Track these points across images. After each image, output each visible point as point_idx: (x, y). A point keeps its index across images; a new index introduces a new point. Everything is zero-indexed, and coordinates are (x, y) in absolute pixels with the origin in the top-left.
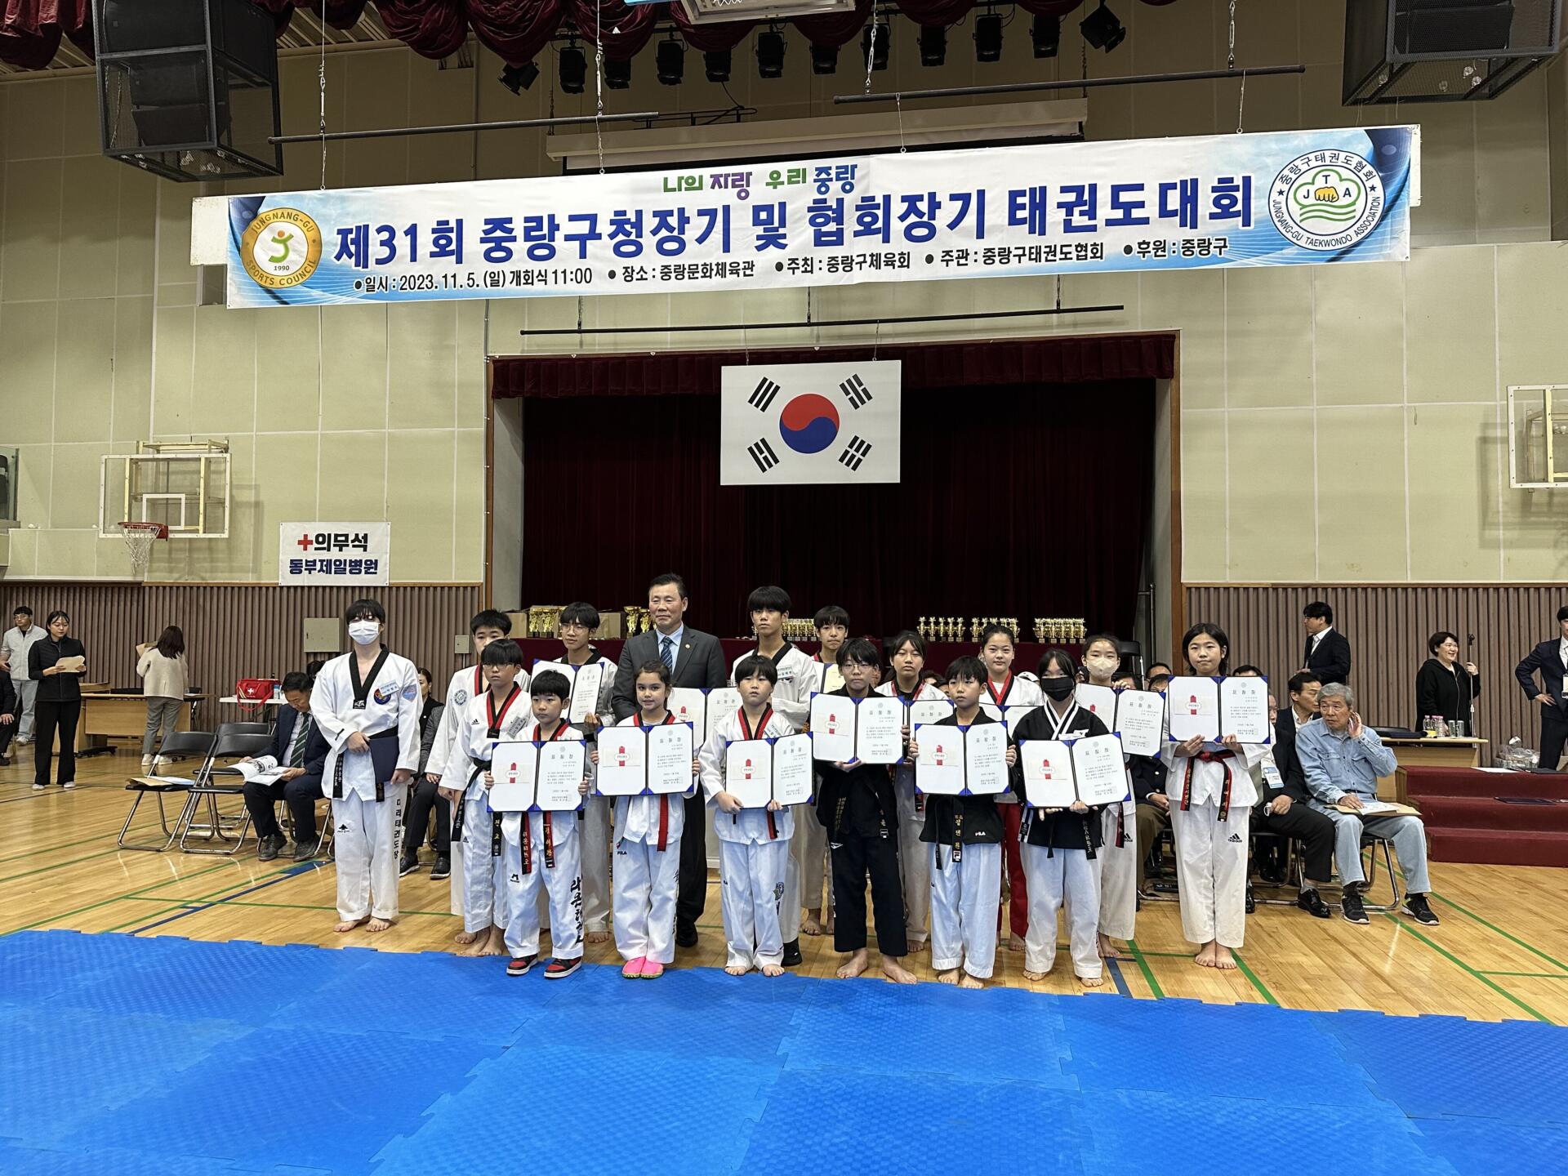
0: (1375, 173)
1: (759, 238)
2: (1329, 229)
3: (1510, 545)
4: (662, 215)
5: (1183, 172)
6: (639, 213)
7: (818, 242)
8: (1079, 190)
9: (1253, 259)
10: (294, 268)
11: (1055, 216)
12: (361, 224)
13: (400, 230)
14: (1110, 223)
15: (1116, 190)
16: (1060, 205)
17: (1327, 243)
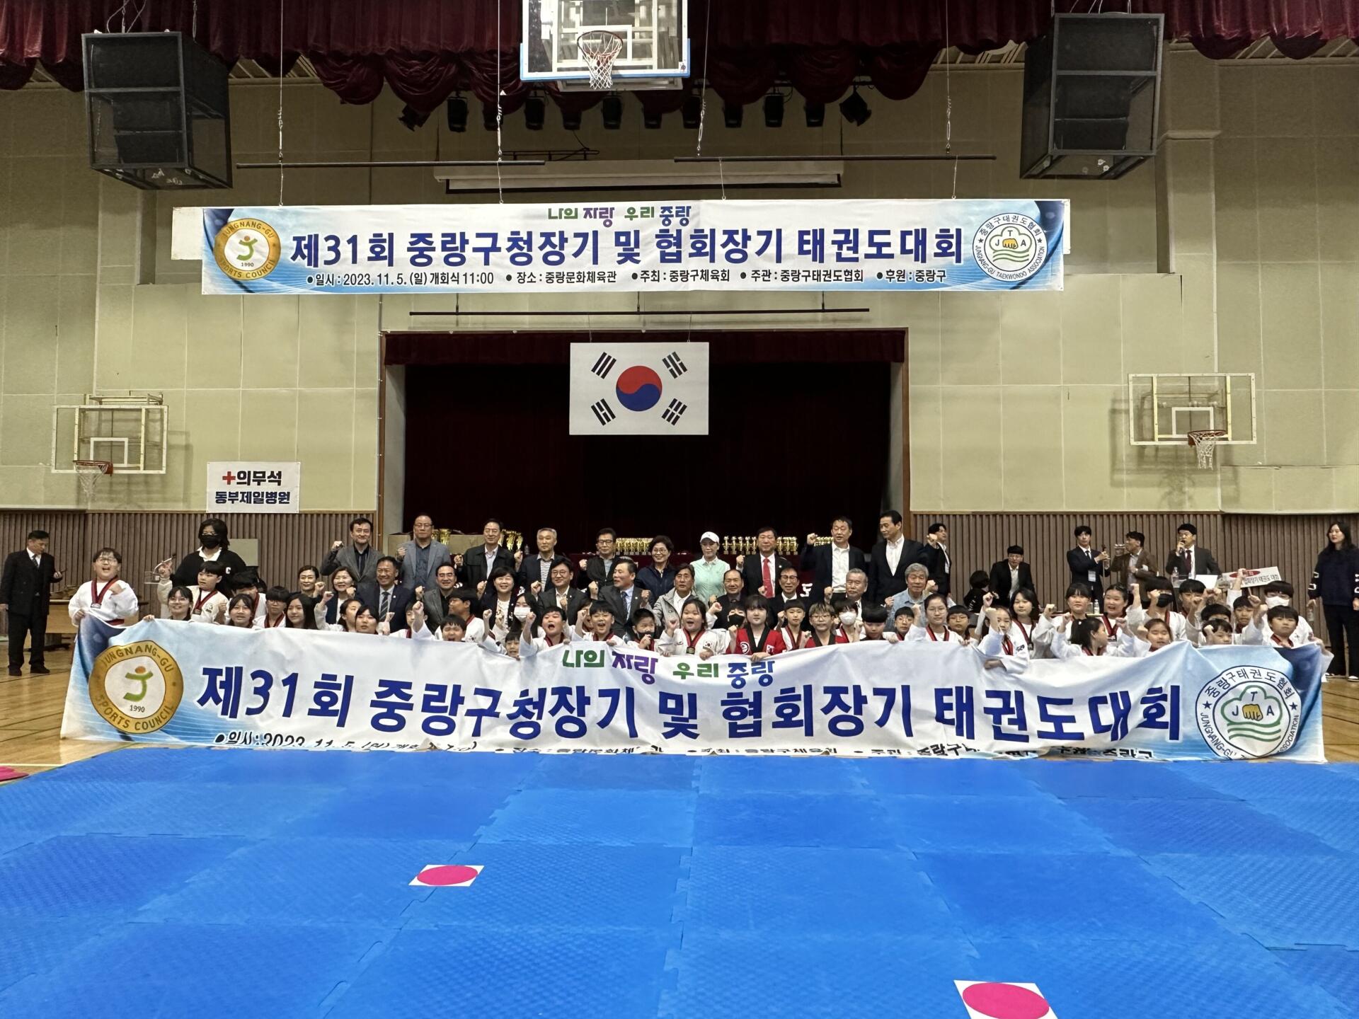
0: (1041, 230)
1: (620, 255)
2: (1012, 268)
3: (1130, 484)
4: (548, 236)
5: (916, 223)
6: (530, 234)
7: (663, 260)
8: (847, 232)
9: (962, 286)
10: (257, 265)
11: (830, 250)
12: (313, 234)
13: (344, 238)
14: (868, 256)
15: (872, 234)
16: (834, 242)
17: (1011, 277)
